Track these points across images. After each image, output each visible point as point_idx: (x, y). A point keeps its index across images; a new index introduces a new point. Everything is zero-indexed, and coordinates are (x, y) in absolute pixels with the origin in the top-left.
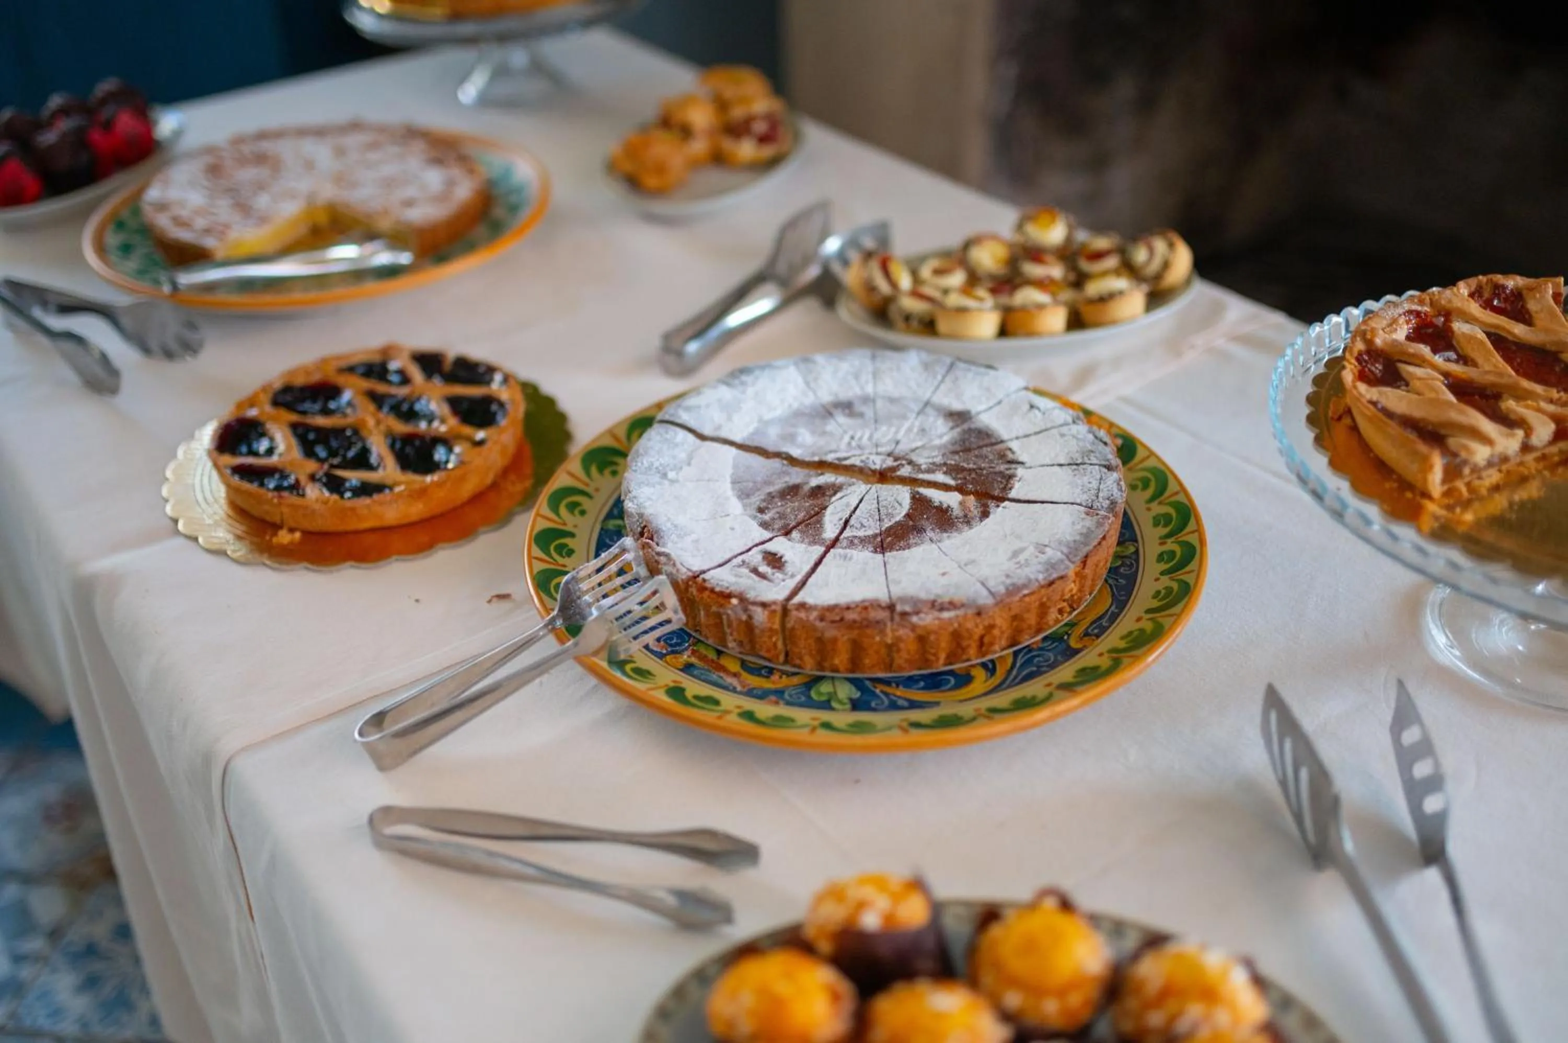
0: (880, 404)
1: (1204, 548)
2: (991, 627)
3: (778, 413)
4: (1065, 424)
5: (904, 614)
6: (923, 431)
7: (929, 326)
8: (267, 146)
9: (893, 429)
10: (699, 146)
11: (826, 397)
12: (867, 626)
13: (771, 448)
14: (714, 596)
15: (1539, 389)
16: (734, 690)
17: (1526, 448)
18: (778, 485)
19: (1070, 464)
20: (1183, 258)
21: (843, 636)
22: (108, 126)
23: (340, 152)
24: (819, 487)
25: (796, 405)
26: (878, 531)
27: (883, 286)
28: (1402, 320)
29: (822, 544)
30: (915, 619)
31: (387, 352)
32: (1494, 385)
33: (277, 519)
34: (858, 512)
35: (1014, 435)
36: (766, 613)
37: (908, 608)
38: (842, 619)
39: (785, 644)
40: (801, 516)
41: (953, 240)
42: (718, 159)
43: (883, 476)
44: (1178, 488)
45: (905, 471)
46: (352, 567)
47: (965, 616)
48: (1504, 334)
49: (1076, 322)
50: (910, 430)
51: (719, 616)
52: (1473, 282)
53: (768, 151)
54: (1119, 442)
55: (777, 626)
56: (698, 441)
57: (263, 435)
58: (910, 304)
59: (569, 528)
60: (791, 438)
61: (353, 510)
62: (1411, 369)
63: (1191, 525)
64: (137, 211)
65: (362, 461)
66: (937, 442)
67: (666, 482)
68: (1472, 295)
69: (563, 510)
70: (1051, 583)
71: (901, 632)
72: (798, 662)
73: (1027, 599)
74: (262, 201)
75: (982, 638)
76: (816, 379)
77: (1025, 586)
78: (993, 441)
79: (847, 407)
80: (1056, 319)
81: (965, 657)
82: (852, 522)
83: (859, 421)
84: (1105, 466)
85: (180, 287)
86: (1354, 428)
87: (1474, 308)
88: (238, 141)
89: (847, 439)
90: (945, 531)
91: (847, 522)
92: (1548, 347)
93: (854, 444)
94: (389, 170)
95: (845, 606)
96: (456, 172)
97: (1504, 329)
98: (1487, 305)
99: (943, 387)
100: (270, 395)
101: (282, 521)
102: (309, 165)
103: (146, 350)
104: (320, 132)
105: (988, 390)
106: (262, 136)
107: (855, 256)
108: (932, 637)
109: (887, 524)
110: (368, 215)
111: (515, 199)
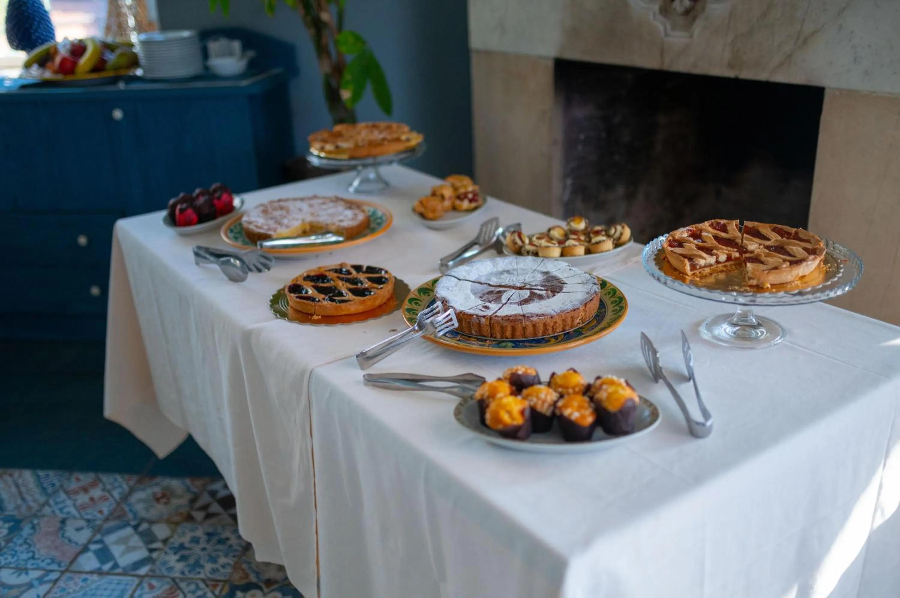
0: (518, 270)
1: (627, 307)
2: (555, 323)
3: (485, 273)
4: (581, 274)
5: (528, 317)
6: (533, 277)
7: (536, 254)
8: (282, 204)
9: (524, 277)
10: (447, 203)
11: (500, 269)
12: (517, 321)
13: (483, 282)
14: (468, 316)
15: (724, 247)
16: (475, 344)
17: (717, 262)
18: (486, 291)
19: (582, 283)
20: (627, 232)
21: (509, 325)
22: (219, 198)
23: (311, 206)
24: (500, 291)
25: (490, 271)
26: (519, 301)
27: (519, 242)
28: (685, 232)
29: (502, 303)
30: (531, 319)
31: (342, 265)
32: (711, 247)
33: (313, 312)
34: (513, 296)
35: (564, 277)
36: (485, 319)
37: (529, 315)
38: (509, 319)
39: (491, 330)
40: (494, 298)
41: (544, 230)
42: (454, 208)
43: (521, 288)
44: (619, 293)
45: (528, 287)
46: (341, 325)
47: (547, 318)
48: (718, 236)
49: (588, 252)
50: (529, 277)
51: (469, 323)
52: (710, 222)
53: (474, 205)
54: (601, 282)
55: (488, 323)
56: (458, 281)
57: (303, 289)
58: (528, 247)
59: (416, 309)
60: (489, 279)
61: (340, 307)
62: (685, 244)
63: (623, 301)
64: (239, 225)
65: (341, 294)
66: (538, 279)
67: (450, 291)
68: (710, 226)
69: (413, 303)
70: (574, 310)
71: (527, 323)
72: (495, 335)
73: (567, 314)
74: (285, 221)
75: (553, 327)
76: (497, 265)
77: (566, 310)
78: (557, 279)
79: (508, 272)
80: (581, 250)
81: (548, 333)
82: (511, 298)
83: (512, 275)
84: (594, 284)
85: (264, 246)
86: (668, 261)
87: (710, 229)
88: (272, 202)
89: (508, 279)
90: (541, 300)
91: (509, 299)
92: (732, 238)
93: (510, 280)
94: (331, 211)
95: (509, 316)
96: (357, 211)
97: (719, 234)
98: (715, 228)
99: (540, 266)
100: (303, 277)
101: (315, 312)
102: (300, 210)
104: (302, 199)
105: (556, 266)
106: (280, 200)
107: (508, 235)
108: (537, 325)
109: (522, 299)
110: (327, 225)
111: (379, 221)
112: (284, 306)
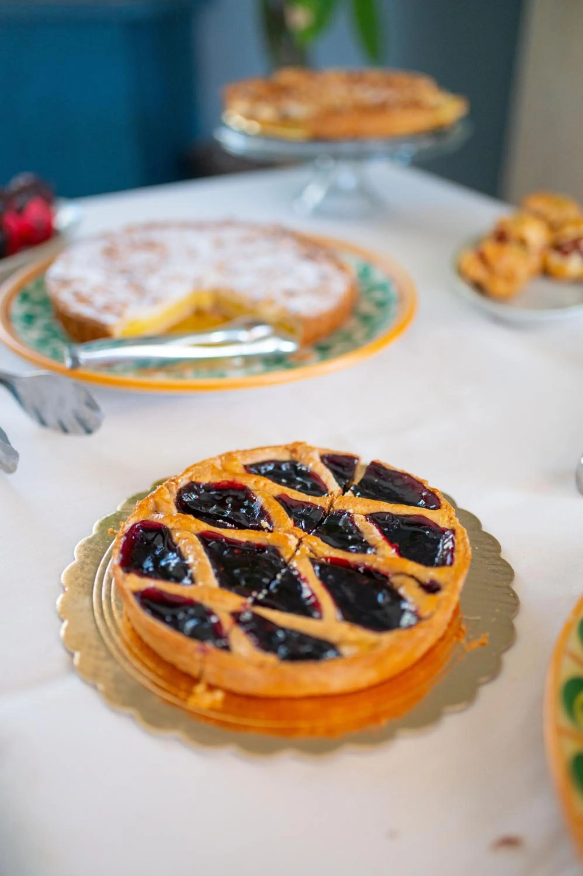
8: (156, 236)
22: (20, 212)
23: (219, 244)
33: (195, 671)
42: (546, 273)
64: (41, 284)
74: (154, 283)
85: (81, 363)
88: (130, 230)
94: (265, 263)
96: (328, 268)
100: (174, 494)
101: (201, 673)
102: (193, 254)
103: (43, 423)
104: (199, 227)
106: (151, 226)
110: (255, 303)
111: (379, 295)
112: (107, 616)
